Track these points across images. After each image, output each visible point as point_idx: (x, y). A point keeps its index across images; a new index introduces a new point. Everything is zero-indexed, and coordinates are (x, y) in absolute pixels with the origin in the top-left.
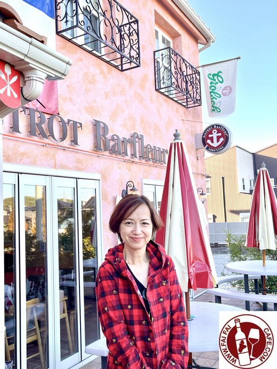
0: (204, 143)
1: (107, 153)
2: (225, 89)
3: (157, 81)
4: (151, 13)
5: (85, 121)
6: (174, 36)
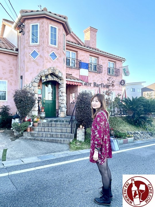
0: (121, 84)
1: (96, 87)
2: (127, 72)
4: (107, 61)
5: (92, 82)
6: (115, 62)
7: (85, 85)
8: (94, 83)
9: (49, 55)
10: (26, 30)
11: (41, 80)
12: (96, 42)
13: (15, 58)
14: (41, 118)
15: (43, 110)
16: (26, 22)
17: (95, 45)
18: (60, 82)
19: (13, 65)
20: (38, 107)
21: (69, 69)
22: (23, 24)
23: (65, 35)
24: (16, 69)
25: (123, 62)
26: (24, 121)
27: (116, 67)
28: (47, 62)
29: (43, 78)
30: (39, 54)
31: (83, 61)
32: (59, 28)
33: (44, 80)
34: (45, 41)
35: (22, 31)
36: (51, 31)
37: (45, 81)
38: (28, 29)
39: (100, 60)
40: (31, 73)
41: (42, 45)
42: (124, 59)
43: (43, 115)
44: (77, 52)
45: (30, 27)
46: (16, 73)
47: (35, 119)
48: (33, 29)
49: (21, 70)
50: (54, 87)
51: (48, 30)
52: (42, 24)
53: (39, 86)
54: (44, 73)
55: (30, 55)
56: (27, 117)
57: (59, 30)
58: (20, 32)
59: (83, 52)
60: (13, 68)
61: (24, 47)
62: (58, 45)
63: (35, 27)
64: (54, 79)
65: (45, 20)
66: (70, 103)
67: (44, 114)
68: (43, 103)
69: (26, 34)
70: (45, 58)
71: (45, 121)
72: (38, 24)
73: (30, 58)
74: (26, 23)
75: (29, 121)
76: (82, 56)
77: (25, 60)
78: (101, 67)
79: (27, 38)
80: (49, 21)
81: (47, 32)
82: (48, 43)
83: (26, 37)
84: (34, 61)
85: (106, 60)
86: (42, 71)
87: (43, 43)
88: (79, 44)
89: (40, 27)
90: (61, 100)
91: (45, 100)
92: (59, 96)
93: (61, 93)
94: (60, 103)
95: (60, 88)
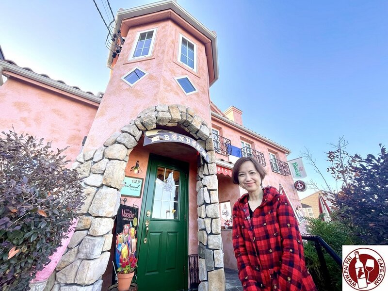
0: (296, 188)
2: (300, 168)
3: (273, 169)
4: (267, 150)
6: (276, 153)
18: (204, 155)
25: (286, 154)
28: (167, 91)
29: (149, 134)
30: (147, 74)
33: (151, 138)
35: (118, 52)
37: (154, 140)
39: (256, 146)
40: (112, 120)
41: (158, 56)
44: (220, 129)
45: (135, 36)
50: (183, 177)
54: (154, 115)
55: (122, 78)
62: (199, 69)
63: (146, 34)
64: (188, 142)
65: (170, 24)
68: (143, 233)
70: (164, 81)
72: (155, 30)
73: (122, 83)
80: (178, 29)
82: (174, 56)
84: (130, 89)
85: (264, 148)
86: (148, 109)
90: (207, 217)
91: (153, 218)
92: (199, 204)
93: (206, 193)
94: (205, 229)
95: (203, 176)
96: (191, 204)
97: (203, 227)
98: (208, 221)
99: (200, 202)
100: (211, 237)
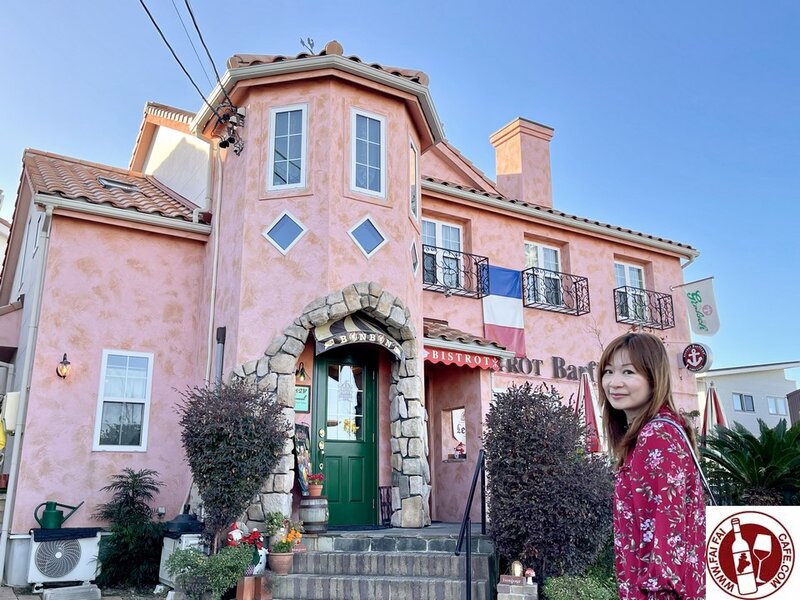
0: (685, 362)
1: (565, 379)
2: (705, 308)
4: (609, 257)
5: (546, 358)
6: (645, 263)
7: (509, 371)
8: (555, 359)
9: (350, 233)
10: (249, 134)
11: (311, 341)
12: (549, 180)
13: (195, 251)
14: (309, 529)
15: (318, 489)
16: (253, 100)
17: (546, 193)
18: (397, 351)
19: (186, 284)
20: (293, 472)
21: (435, 298)
22: (240, 111)
23: (418, 152)
24: (197, 302)
25: (683, 261)
26: (226, 543)
27: (653, 285)
28: (339, 263)
29: (320, 335)
30: (305, 230)
31: (494, 260)
32: (393, 122)
33: (323, 342)
34: (331, 175)
35: (232, 140)
36: (359, 134)
37: (328, 345)
38: (259, 130)
39: (573, 254)
40: (266, 314)
41: (318, 190)
42: (689, 247)
43: (319, 514)
44: (465, 222)
45: (267, 120)
46: (194, 318)
47: (281, 535)
48: (280, 128)
49: (221, 302)
50: (369, 375)
51: (346, 129)
52: (320, 105)
53: (300, 372)
54: (324, 312)
55: (265, 234)
56: (238, 524)
57: (392, 126)
58: (224, 145)
59: (496, 221)
60: (183, 299)
61: (240, 205)
62: (390, 188)
63: (289, 121)
64: (372, 339)
65: (332, 91)
66: (445, 457)
67: (323, 507)
68: (317, 457)
69: (251, 149)
70: (333, 246)
71: (326, 544)
72: (303, 107)
73: (266, 245)
74: (252, 107)
75: (252, 540)
76: (491, 238)
77: (240, 259)
78: (580, 285)
79: (256, 164)
80: (348, 95)
81: (340, 138)
82: (345, 180)
83: (251, 162)
84: (282, 259)
85: (601, 254)
86: (316, 301)
87: (324, 182)
88: (476, 188)
89: (311, 120)
90: (402, 436)
91: (328, 438)
92: (392, 419)
93: (403, 403)
94: (399, 452)
95: (398, 379)
96: (381, 418)
97: (397, 449)
98: (403, 441)
99: (395, 416)
100: (406, 461)
